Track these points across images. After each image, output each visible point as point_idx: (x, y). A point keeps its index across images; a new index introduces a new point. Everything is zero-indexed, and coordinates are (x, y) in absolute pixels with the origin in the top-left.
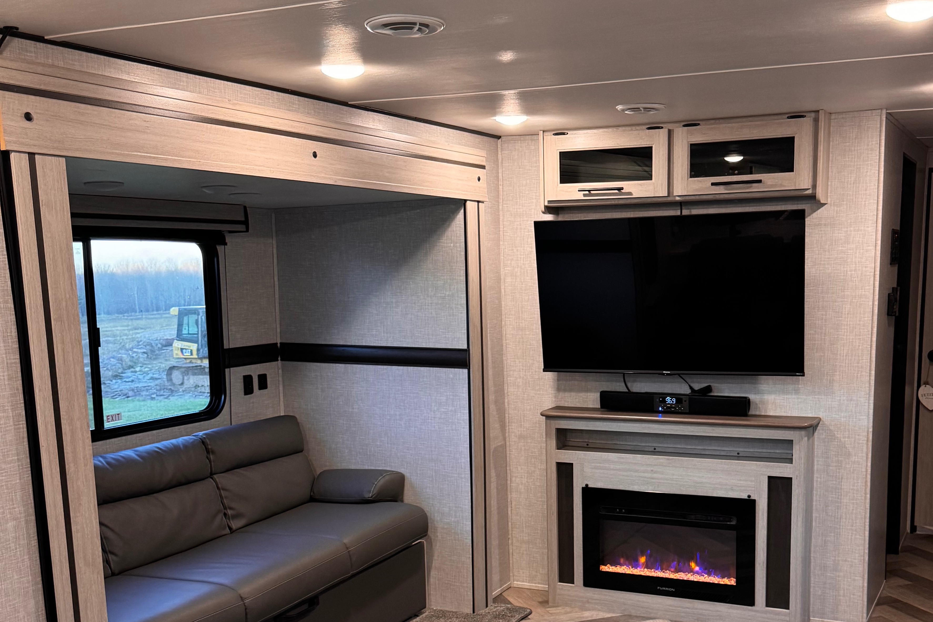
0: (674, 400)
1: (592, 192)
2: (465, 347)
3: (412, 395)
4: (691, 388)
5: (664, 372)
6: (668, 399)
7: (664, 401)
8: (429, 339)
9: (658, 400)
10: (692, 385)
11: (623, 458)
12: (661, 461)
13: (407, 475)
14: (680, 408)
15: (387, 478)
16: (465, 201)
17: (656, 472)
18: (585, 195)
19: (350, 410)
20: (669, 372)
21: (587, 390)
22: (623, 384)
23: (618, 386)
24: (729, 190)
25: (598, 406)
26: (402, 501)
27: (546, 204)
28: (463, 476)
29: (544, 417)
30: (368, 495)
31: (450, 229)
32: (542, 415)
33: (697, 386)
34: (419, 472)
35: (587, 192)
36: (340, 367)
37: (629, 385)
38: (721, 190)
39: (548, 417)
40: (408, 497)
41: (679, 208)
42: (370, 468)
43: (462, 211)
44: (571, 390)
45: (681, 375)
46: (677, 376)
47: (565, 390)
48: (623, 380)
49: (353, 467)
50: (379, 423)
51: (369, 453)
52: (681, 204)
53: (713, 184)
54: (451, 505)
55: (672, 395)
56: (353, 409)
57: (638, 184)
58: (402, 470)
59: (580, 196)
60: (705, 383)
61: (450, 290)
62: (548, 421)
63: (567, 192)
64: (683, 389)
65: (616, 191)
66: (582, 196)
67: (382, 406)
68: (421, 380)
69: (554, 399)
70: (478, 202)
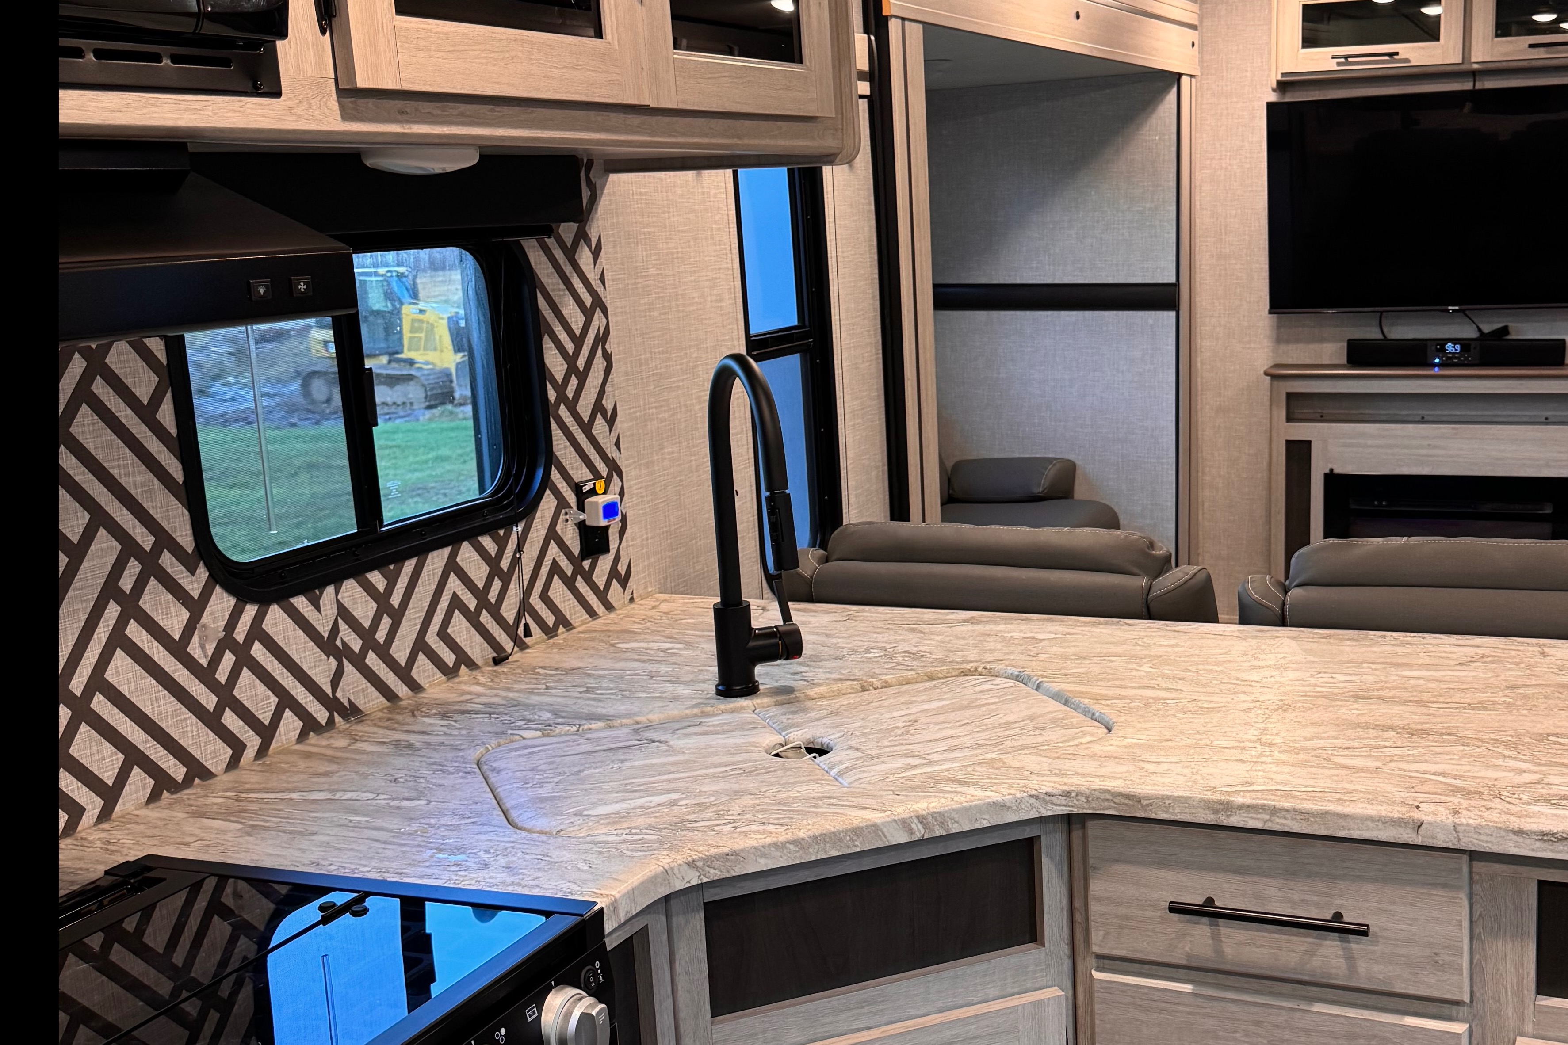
0: (1458, 347)
1: (1350, 60)
2: (1173, 280)
3: (1090, 351)
4: (1479, 330)
5: (1450, 308)
6: (1449, 347)
7: (1443, 350)
8: (1118, 270)
9: (1433, 348)
10: (1481, 326)
11: (1387, 430)
12: (1443, 431)
13: (1079, 462)
14: (1466, 359)
15: (1058, 466)
16: (1180, 75)
17: (1435, 447)
18: (1339, 64)
19: (995, 375)
20: (1457, 308)
21: (1322, 340)
22: (1378, 330)
23: (1371, 333)
24: (1553, 53)
25: (1344, 360)
26: (1072, 497)
27: (1279, 78)
28: (1164, 461)
29: (1268, 378)
30: (1038, 490)
31: (1154, 116)
32: (1266, 374)
33: (1487, 328)
34: (1097, 458)
35: (1343, 60)
36: (981, 316)
37: (1385, 329)
38: (1541, 53)
39: (1274, 377)
40: (1080, 492)
41: (1472, 79)
42: (1022, 456)
43: (1175, 89)
44: (1297, 341)
45: (1467, 312)
46: (1461, 314)
47: (1287, 342)
48: (1378, 322)
49: (997, 455)
50: (1038, 392)
51: (1021, 435)
52: (1474, 74)
53: (1531, 46)
54: (1145, 502)
55: (1455, 341)
56: (999, 373)
57: (1420, 48)
58: (1071, 457)
59: (1332, 65)
60: (1499, 322)
61: (1152, 202)
62: (1275, 383)
63: (1312, 60)
64: (1469, 332)
65: (1386, 58)
66: (1335, 65)
67: (1043, 368)
68: (1105, 329)
69: (1271, 354)
70: (1192, 76)
